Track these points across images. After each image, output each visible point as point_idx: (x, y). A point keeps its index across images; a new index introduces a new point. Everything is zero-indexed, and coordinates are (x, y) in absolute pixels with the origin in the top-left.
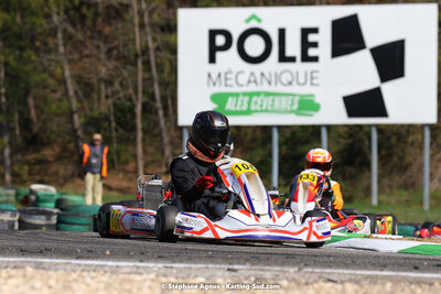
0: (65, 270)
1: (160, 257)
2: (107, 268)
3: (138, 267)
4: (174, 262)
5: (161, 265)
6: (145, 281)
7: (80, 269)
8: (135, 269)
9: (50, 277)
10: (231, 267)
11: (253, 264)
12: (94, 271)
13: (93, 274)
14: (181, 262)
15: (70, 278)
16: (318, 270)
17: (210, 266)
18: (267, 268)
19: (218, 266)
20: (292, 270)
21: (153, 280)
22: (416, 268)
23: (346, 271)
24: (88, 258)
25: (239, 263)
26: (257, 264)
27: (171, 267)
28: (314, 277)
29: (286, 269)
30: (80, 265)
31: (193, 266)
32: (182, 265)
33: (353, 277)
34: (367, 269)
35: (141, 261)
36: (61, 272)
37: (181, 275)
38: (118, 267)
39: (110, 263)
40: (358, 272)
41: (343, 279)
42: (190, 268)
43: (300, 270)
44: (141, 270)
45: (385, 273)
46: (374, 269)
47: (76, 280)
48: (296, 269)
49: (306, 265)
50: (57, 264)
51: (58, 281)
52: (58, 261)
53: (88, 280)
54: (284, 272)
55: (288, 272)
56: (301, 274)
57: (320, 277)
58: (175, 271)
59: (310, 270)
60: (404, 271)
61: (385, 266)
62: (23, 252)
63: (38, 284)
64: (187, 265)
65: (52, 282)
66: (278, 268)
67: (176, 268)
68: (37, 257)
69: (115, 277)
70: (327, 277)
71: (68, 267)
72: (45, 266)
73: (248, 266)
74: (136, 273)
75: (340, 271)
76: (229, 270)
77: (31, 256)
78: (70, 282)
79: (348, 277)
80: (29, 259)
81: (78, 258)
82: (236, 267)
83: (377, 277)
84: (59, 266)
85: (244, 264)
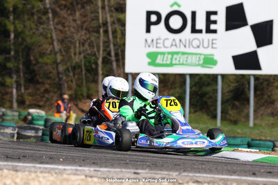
0: (30, 172)
1: (94, 163)
2: (57, 171)
3: (77, 170)
4: (101, 167)
5: (92, 169)
6: (77, 180)
7: (40, 170)
8: (74, 172)
9: (17, 177)
10: (136, 171)
11: (151, 169)
12: (49, 172)
13: (46, 175)
14: (106, 167)
15: (30, 177)
16: (191, 174)
17: (124, 170)
18: (159, 172)
19: (128, 170)
20: (175, 174)
21: (82, 180)
22: (254, 174)
23: (209, 176)
24: (47, 163)
25: (143, 169)
26: (154, 169)
27: (98, 171)
28: (187, 179)
29: (171, 173)
30: (40, 168)
31: (112, 170)
32: (106, 169)
33: (212, 179)
34: (223, 174)
35: (80, 166)
36: (27, 173)
37: (102, 176)
38: (65, 169)
39: (60, 167)
40: (216, 176)
41: (206, 180)
42: (109, 171)
43: (180, 174)
44: (78, 172)
45: (233, 177)
46: (227, 175)
47: (33, 179)
48: (177, 173)
49: (184, 171)
50: (26, 167)
51: (22, 179)
52: (27, 165)
53: (41, 179)
54: (169, 175)
55: (172, 175)
56: (180, 176)
57: (191, 179)
58: (99, 173)
59: (186, 174)
60: (246, 176)
61: (235, 173)
62: (8, 158)
63: (8, 182)
64: (109, 169)
65: (18, 181)
66: (166, 173)
67: (101, 171)
68: (15, 162)
69: (59, 177)
70: (195, 179)
71: (33, 169)
72: (18, 168)
73: (147, 171)
74: (74, 174)
75: (205, 175)
76: (135, 173)
77: (12, 161)
78: (29, 180)
79: (209, 179)
80: (10, 163)
81: (41, 163)
82: (139, 171)
83: (228, 180)
84: (27, 169)
85: (145, 169)
